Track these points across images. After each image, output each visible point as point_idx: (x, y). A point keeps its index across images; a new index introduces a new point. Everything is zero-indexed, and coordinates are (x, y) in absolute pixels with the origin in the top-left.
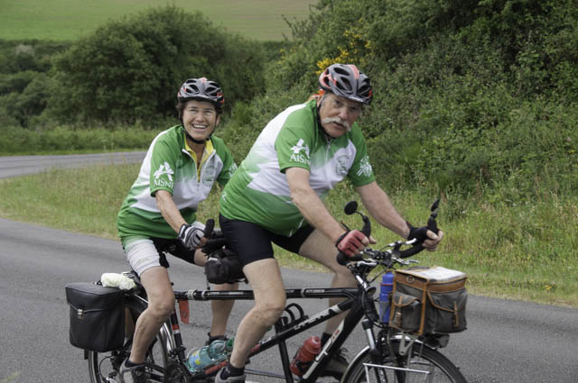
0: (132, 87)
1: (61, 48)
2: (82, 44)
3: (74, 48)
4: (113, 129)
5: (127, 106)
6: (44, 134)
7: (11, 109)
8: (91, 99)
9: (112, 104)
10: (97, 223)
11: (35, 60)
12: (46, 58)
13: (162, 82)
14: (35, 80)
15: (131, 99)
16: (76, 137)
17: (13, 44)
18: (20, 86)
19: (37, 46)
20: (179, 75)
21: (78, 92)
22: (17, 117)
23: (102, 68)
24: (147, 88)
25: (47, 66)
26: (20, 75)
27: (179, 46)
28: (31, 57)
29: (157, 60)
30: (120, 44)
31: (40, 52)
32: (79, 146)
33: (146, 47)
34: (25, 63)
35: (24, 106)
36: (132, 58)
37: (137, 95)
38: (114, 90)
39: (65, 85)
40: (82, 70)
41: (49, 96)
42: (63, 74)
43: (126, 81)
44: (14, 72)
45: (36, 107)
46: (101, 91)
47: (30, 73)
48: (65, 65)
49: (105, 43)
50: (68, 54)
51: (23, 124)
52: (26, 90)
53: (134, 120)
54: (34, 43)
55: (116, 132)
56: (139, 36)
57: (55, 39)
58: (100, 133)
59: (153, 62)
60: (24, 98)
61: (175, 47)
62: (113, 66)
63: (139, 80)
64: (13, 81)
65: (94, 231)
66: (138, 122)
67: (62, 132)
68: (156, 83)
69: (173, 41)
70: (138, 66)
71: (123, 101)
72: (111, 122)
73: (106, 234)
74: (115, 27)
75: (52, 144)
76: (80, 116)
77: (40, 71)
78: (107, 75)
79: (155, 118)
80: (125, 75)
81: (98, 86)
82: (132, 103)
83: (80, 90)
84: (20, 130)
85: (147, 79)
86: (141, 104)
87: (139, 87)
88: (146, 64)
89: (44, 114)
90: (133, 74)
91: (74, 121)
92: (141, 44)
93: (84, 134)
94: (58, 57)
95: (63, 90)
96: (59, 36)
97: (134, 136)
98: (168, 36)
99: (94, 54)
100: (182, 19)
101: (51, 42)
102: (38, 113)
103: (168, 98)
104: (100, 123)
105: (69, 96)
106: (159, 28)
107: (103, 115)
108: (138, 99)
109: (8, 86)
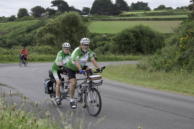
0: (130, 45)
1: (113, 35)
2: (118, 34)
3: (116, 35)
4: (125, 55)
5: (129, 50)
6: (108, 56)
7: (101, 50)
8: (120, 48)
9: (125, 49)
10: (121, 79)
11: (107, 38)
12: (109, 38)
13: (138, 44)
14: (107, 43)
15: (130, 48)
16: (116, 57)
17: (102, 34)
18: (103, 45)
19: (108, 35)
20: (142, 42)
21: (117, 46)
22: (102, 52)
23: (123, 40)
24: (134, 45)
25: (110, 40)
26: (103, 42)
27: (143, 35)
28: (106, 38)
29: (137, 38)
30: (128, 34)
31: (108, 36)
32: (117, 60)
33: (134, 35)
34: (105, 39)
35: (104, 49)
36: (131, 37)
37: (131, 47)
38: (126, 45)
39: (114, 44)
40: (118, 41)
41: (110, 47)
42: (114, 42)
43: (129, 43)
44: (102, 41)
45: (107, 50)
46: (122, 46)
47: (106, 41)
48: (114, 39)
49: (124, 34)
50: (115, 37)
51: (103, 54)
52: (104, 46)
53: (130, 53)
54: (107, 34)
55: (126, 56)
56: (132, 32)
57: (112, 33)
58: (122, 56)
59: (136, 39)
60: (104, 48)
61: (141, 35)
62: (126, 40)
63: (132, 43)
64: (102, 43)
65: (120, 81)
66: (131, 54)
67: (113, 56)
68: (136, 44)
69: (141, 33)
70: (132, 40)
71: (128, 48)
72: (125, 54)
73: (123, 82)
74: (127, 30)
75: (110, 59)
76: (117, 52)
77: (108, 41)
78: (124, 42)
79: (136, 53)
80: (129, 42)
81: (122, 44)
82: (130, 49)
83: (118, 45)
84: (103, 56)
85: (134, 43)
86: (132, 49)
87: (132, 45)
88: (134, 39)
89: (108, 52)
90: (131, 42)
91: (116, 53)
92: (133, 34)
93: (118, 57)
94: (113, 37)
95: (113, 46)
96: (113, 32)
97: (130, 57)
98: (140, 32)
99: (121, 37)
100: (144, 28)
101: (111, 34)
102: (107, 51)
103: (139, 48)
104: (122, 54)
105: (115, 47)
106: (138, 30)
107: (123, 52)
108: (132, 48)
109: (100, 45)
